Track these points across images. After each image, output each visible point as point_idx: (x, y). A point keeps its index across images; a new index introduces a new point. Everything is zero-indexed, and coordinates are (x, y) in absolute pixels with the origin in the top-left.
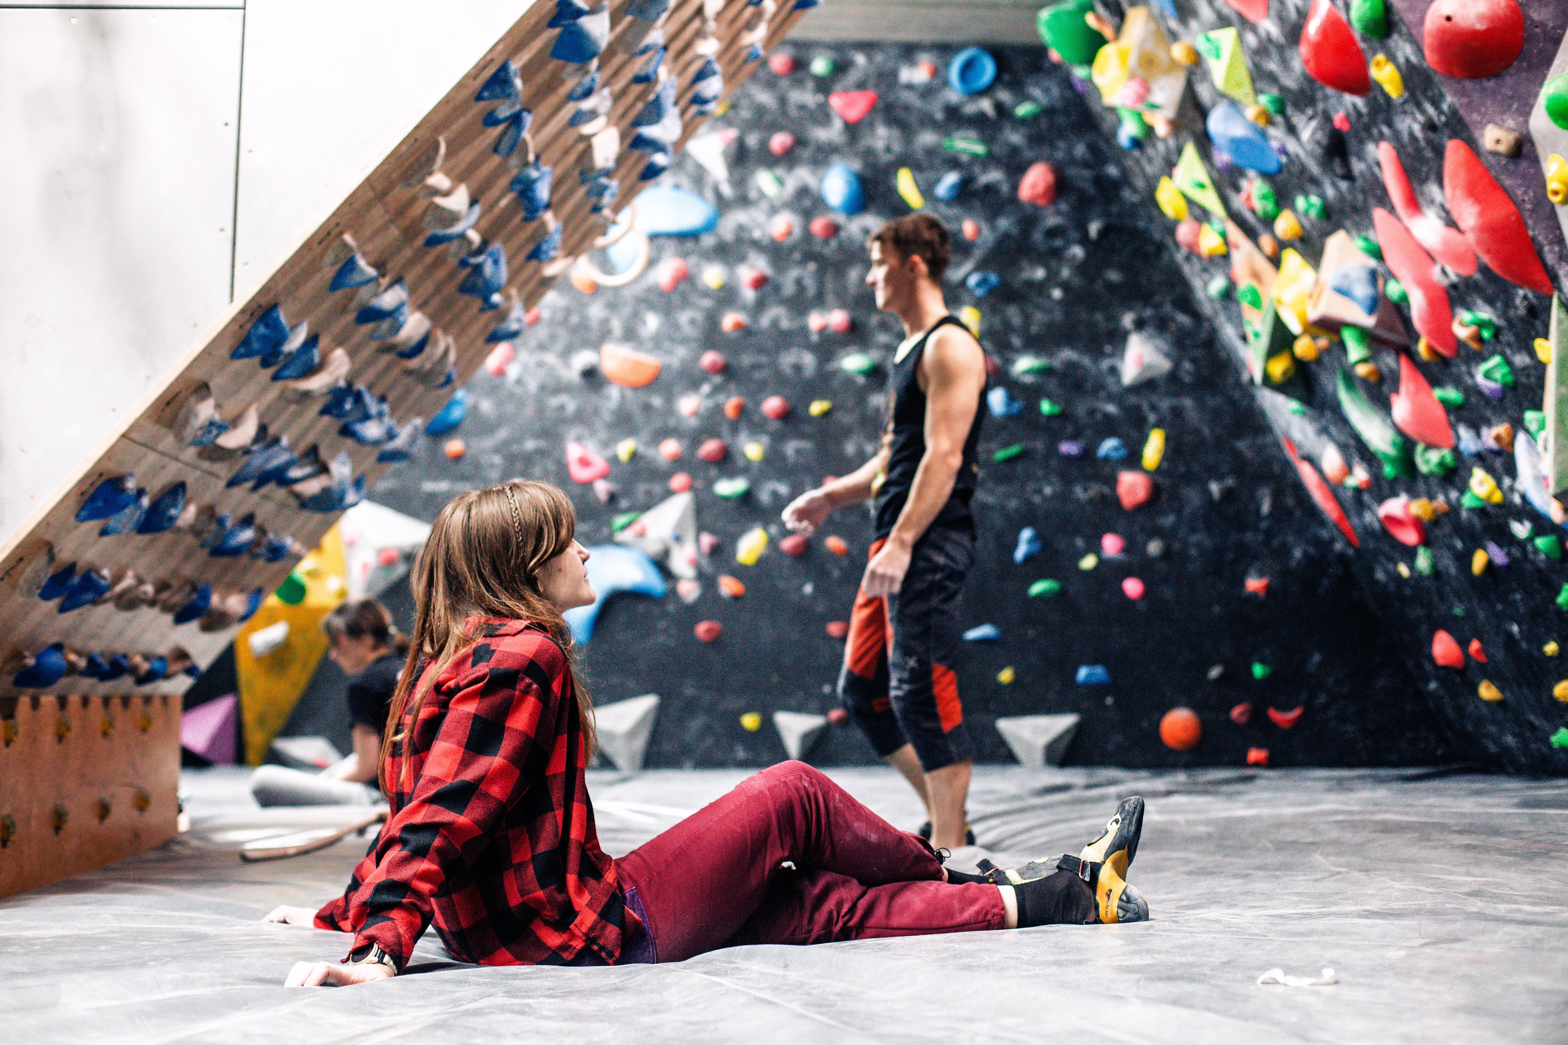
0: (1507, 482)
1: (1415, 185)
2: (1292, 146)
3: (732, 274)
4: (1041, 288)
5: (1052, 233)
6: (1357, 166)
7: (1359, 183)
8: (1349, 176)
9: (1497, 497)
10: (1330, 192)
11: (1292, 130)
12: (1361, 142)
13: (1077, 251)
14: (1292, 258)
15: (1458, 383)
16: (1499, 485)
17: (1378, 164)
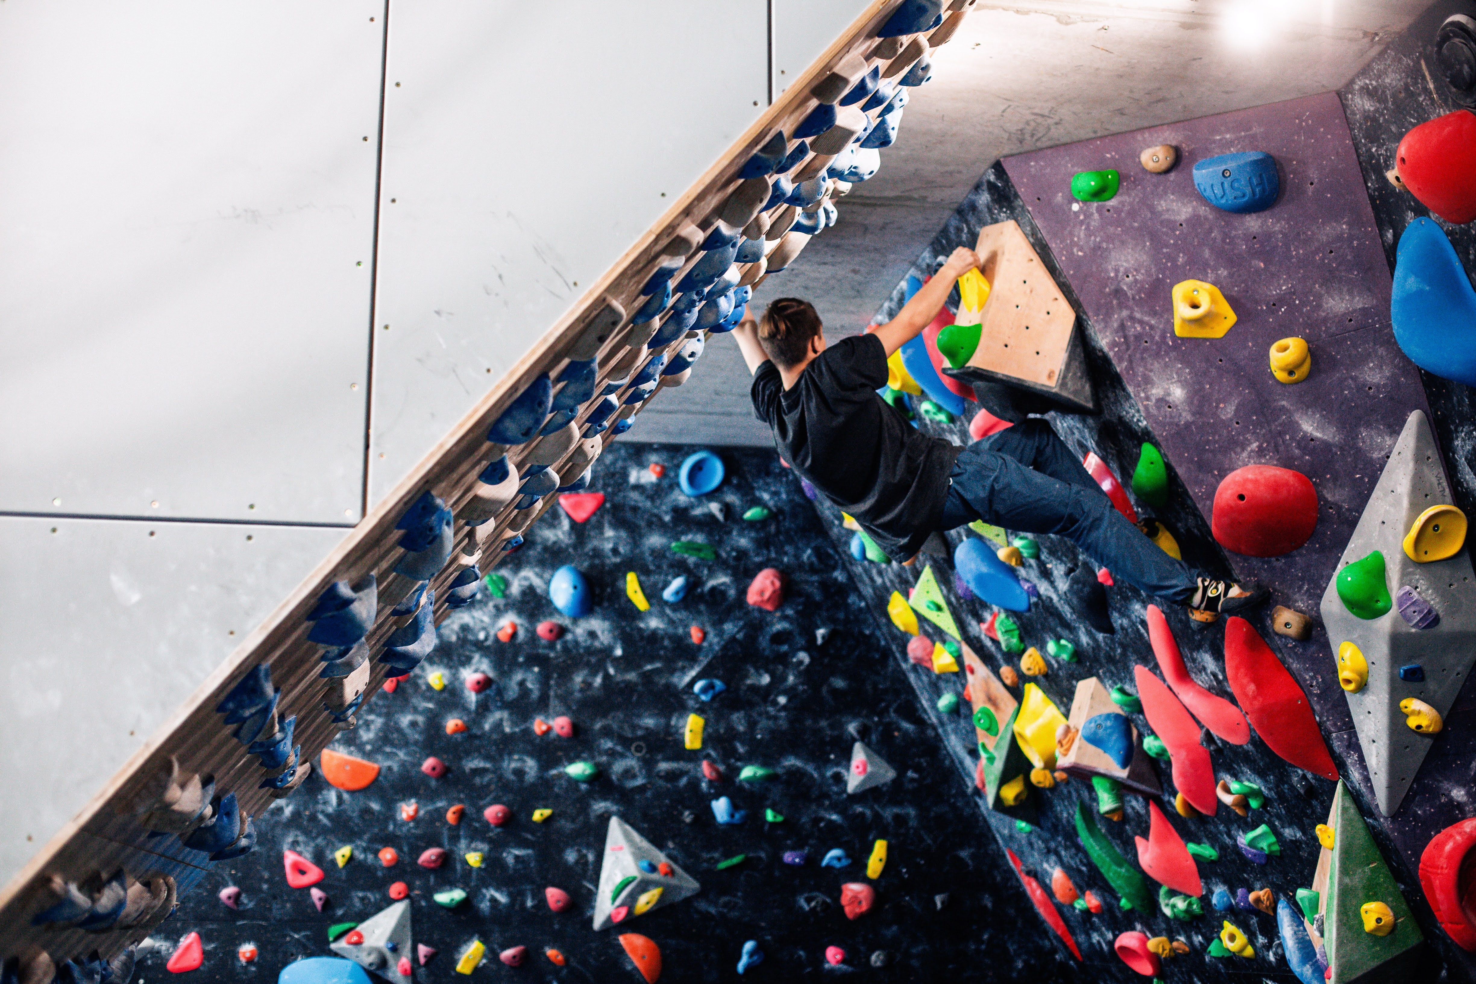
0: (1261, 940)
1: (1186, 652)
2: (1043, 588)
3: (455, 677)
4: (766, 694)
5: (779, 638)
6: (1118, 621)
7: (1118, 636)
8: (1109, 629)
9: (1249, 951)
10: (1084, 639)
11: (1046, 574)
12: (1126, 599)
13: (804, 657)
14: (1033, 693)
15: (1214, 841)
16: (1252, 941)
17: (1144, 623)
